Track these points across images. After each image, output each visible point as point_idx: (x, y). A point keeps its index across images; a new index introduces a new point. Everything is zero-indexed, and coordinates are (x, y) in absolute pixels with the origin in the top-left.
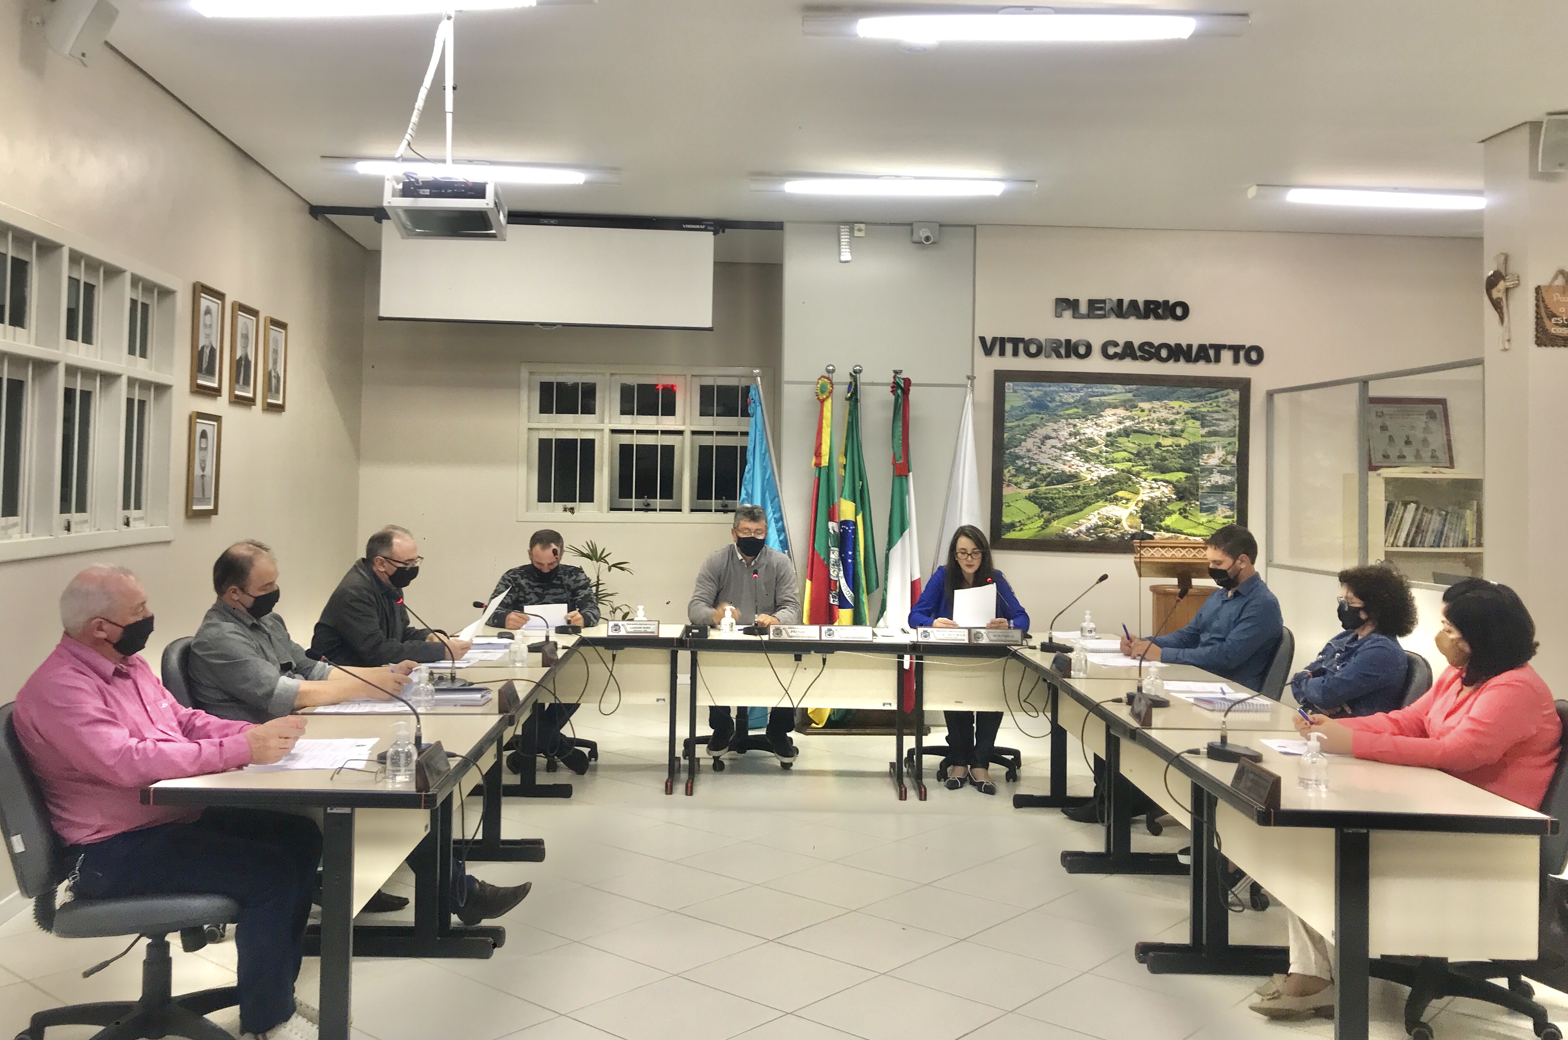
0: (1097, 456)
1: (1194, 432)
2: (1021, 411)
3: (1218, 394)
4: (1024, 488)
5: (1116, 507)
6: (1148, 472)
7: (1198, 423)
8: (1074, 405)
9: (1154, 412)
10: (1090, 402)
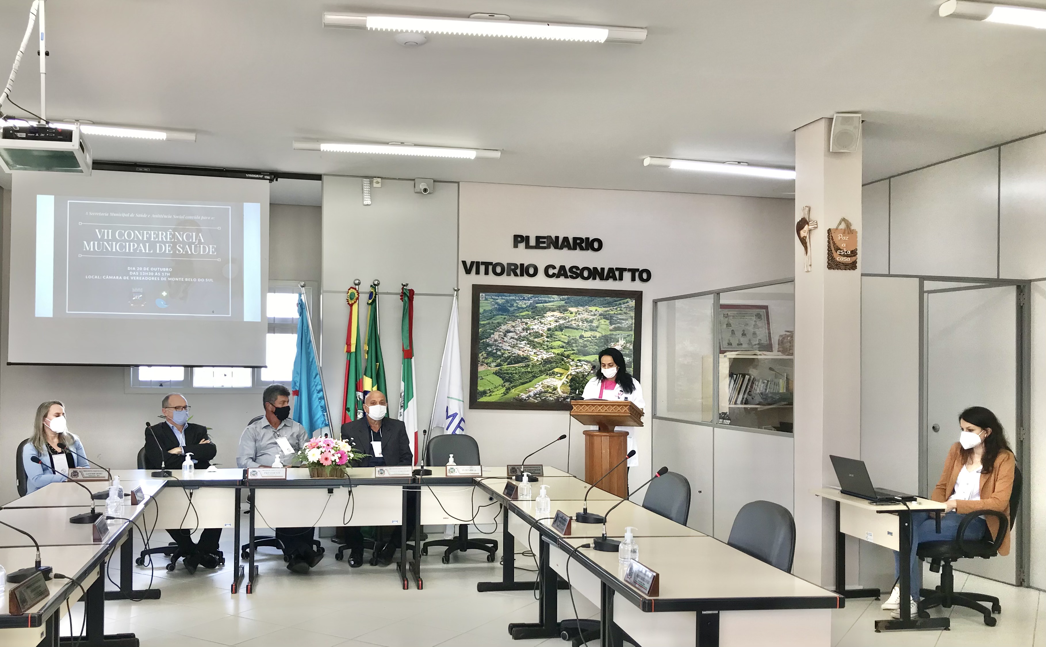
0: (541, 345)
1: (604, 328)
2: (491, 313)
3: (621, 302)
4: (492, 366)
5: (554, 379)
6: (575, 355)
7: (608, 322)
8: (526, 309)
9: (579, 314)
10: (536, 307)
